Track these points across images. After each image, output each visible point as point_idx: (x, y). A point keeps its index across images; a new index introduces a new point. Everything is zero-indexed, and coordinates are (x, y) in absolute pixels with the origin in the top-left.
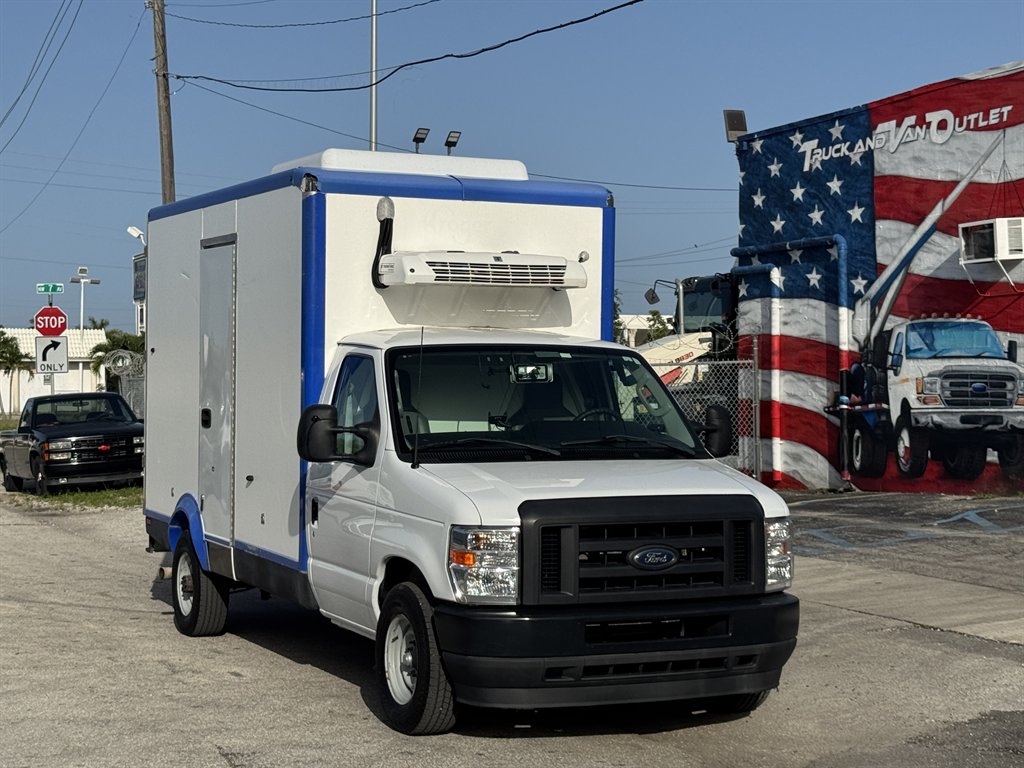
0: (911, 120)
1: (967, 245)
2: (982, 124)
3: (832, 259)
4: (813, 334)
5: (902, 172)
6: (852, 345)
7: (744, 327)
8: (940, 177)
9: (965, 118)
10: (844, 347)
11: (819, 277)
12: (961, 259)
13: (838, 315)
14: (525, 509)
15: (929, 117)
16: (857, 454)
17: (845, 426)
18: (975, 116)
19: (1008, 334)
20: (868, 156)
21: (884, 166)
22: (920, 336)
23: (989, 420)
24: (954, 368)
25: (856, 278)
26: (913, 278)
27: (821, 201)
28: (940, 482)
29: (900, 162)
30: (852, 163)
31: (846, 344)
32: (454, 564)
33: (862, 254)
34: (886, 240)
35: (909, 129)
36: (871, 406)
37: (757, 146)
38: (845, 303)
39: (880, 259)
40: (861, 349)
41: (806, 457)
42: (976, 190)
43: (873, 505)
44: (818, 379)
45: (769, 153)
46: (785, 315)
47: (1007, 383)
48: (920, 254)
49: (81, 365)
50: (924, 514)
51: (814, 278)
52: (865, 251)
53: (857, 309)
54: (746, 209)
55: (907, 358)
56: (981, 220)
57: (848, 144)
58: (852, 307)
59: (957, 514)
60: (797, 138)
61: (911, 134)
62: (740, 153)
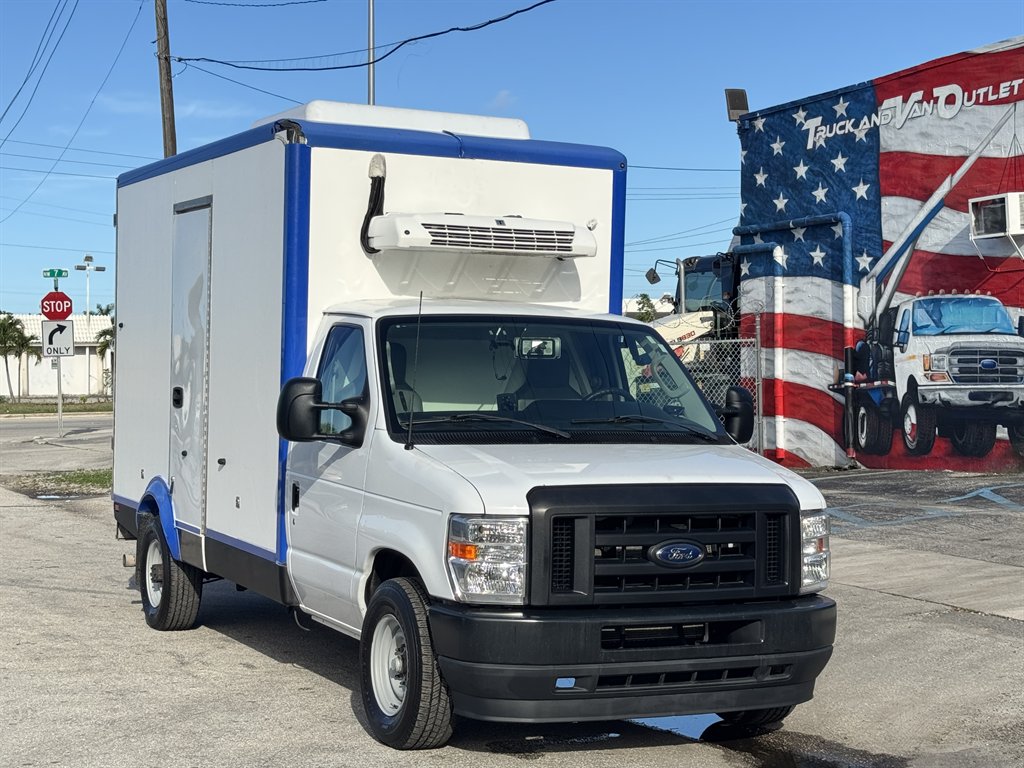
0: (918, 95)
1: (977, 221)
2: (991, 98)
3: (837, 236)
4: (817, 312)
5: (909, 148)
6: (857, 322)
7: (746, 306)
8: (947, 153)
9: (974, 92)
10: (849, 325)
11: (823, 254)
12: (971, 234)
13: (843, 292)
14: (536, 496)
15: (937, 92)
16: (862, 432)
17: (850, 404)
18: (984, 90)
19: (1019, 310)
20: (874, 133)
21: (890, 142)
22: (927, 312)
23: (999, 396)
24: (962, 345)
25: (862, 255)
26: (921, 254)
27: (825, 179)
28: (947, 458)
29: (906, 139)
30: (857, 140)
31: (851, 322)
32: (453, 558)
33: (867, 231)
34: (893, 217)
35: (916, 105)
36: (877, 383)
37: (759, 124)
38: (850, 281)
39: (886, 236)
40: (866, 327)
41: (810, 435)
42: (985, 165)
43: (883, 482)
44: (822, 357)
45: (772, 131)
46: (788, 293)
47: (1018, 358)
48: (927, 230)
49: (87, 350)
50: (936, 492)
51: (818, 256)
52: (870, 229)
53: (861, 286)
54: (748, 188)
55: (914, 335)
56: (990, 194)
57: (853, 120)
58: (857, 284)
59: (971, 491)
60: (800, 116)
61: (918, 110)
62: (742, 132)
